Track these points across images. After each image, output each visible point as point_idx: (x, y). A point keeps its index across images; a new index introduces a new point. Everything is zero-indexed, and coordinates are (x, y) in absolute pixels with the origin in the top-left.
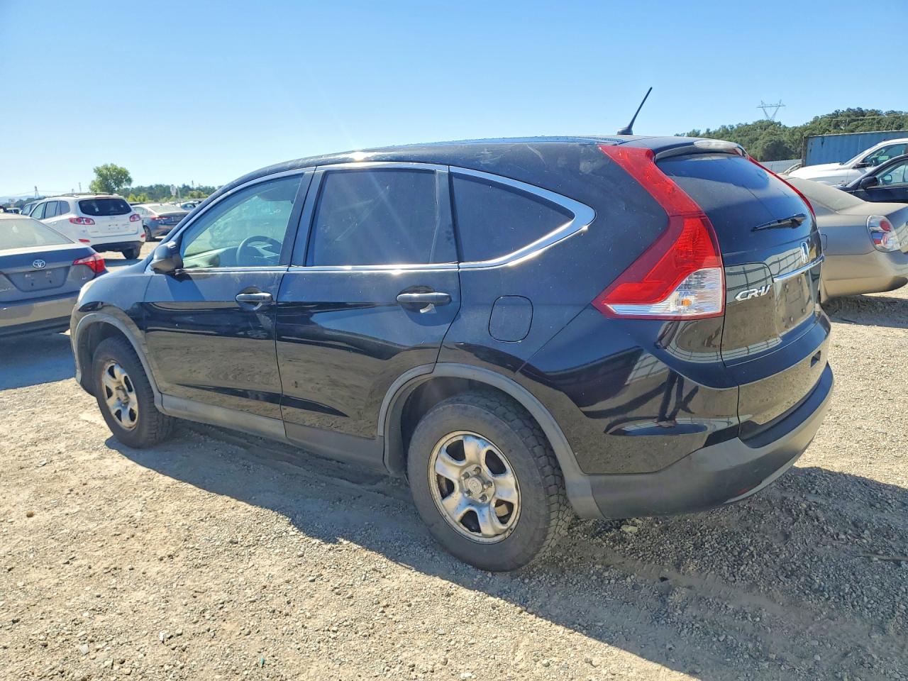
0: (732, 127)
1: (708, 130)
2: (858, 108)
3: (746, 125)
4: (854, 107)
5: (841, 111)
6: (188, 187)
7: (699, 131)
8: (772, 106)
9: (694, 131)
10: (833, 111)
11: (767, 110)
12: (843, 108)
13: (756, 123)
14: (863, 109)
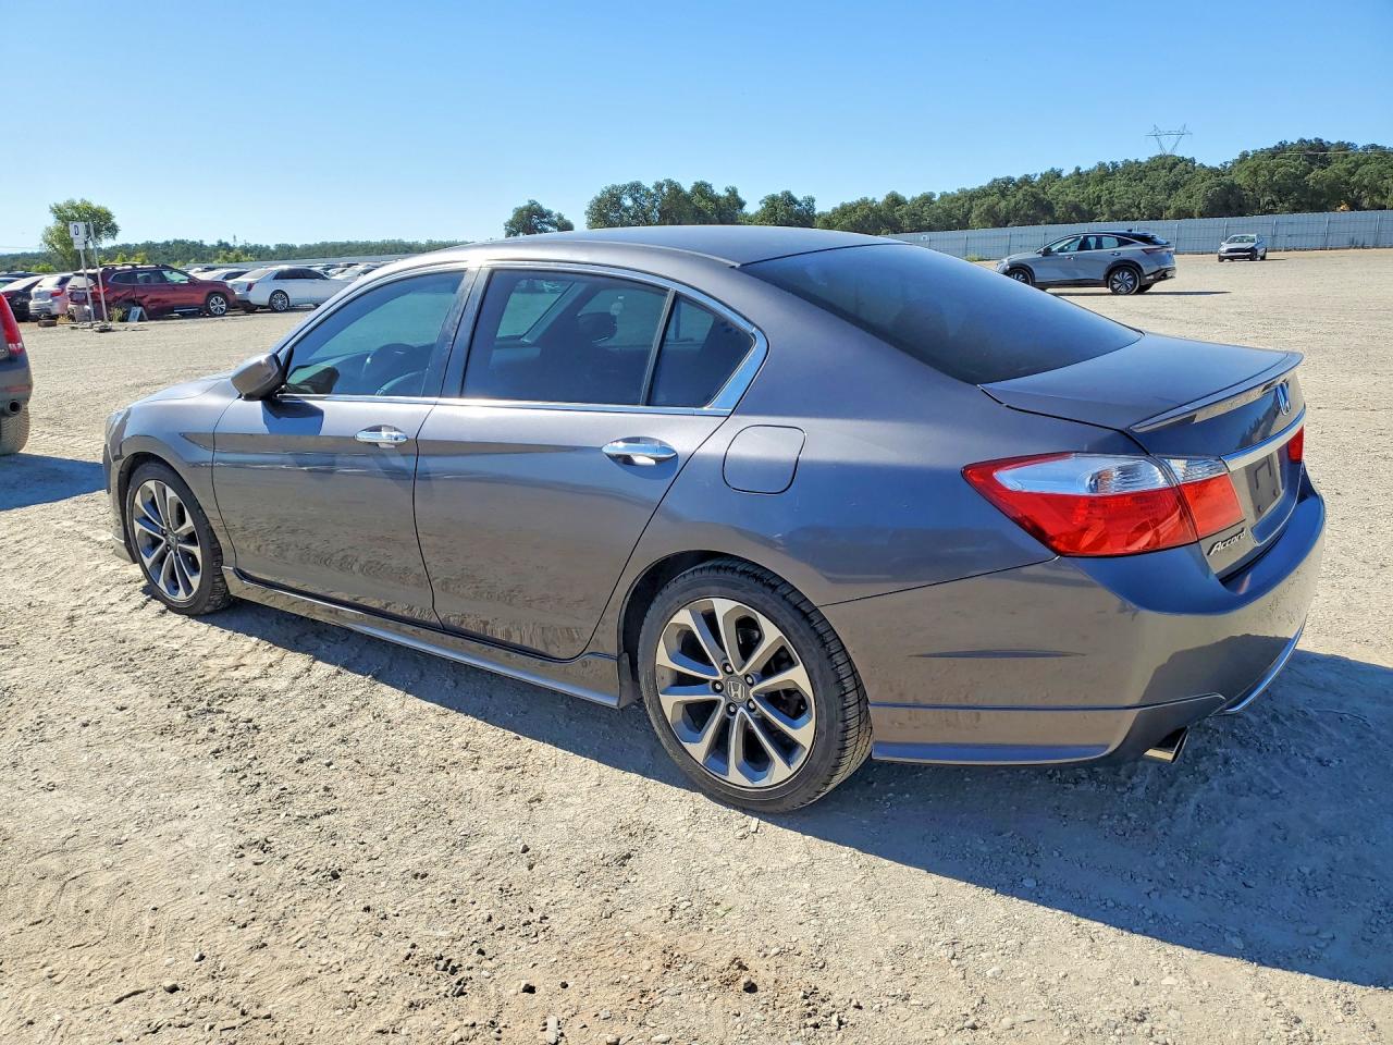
0: (1115, 165)
1: (1078, 169)
2: (1316, 139)
3: (1136, 162)
4: (1310, 137)
5: (1289, 143)
6: (227, 244)
7: (1061, 171)
8: (1170, 133)
9: (1053, 170)
10: (1276, 144)
11: (1163, 139)
12: (1292, 139)
13: (1153, 160)
14: (1325, 141)
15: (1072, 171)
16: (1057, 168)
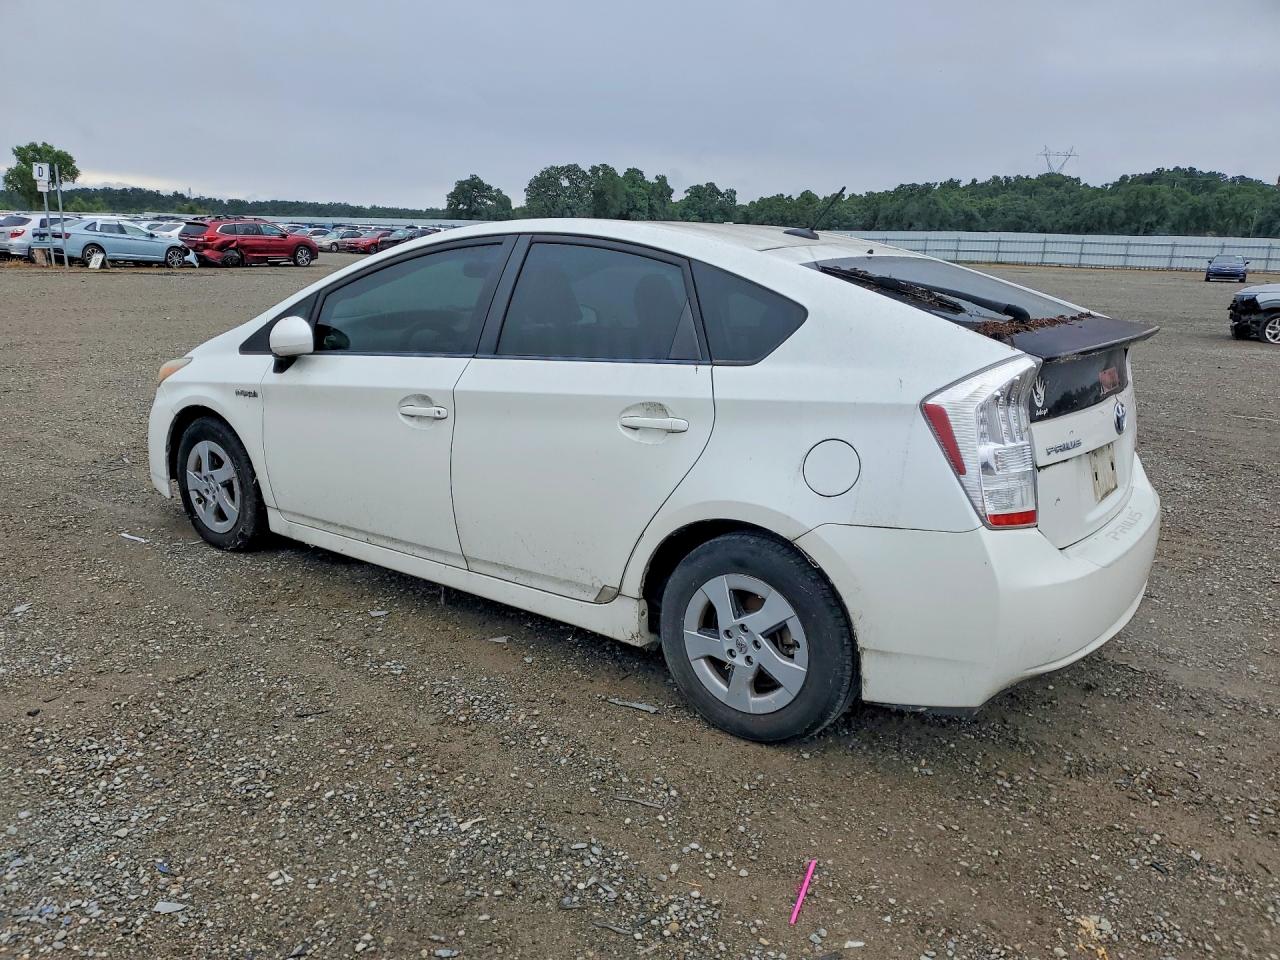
2: (1190, 168)
3: (1027, 178)
4: (1184, 165)
5: (1166, 170)
6: (182, 195)
7: (959, 181)
8: (1058, 154)
9: (951, 180)
10: (1154, 170)
11: (1051, 158)
14: (1198, 170)
15: (969, 182)
16: (956, 179)
